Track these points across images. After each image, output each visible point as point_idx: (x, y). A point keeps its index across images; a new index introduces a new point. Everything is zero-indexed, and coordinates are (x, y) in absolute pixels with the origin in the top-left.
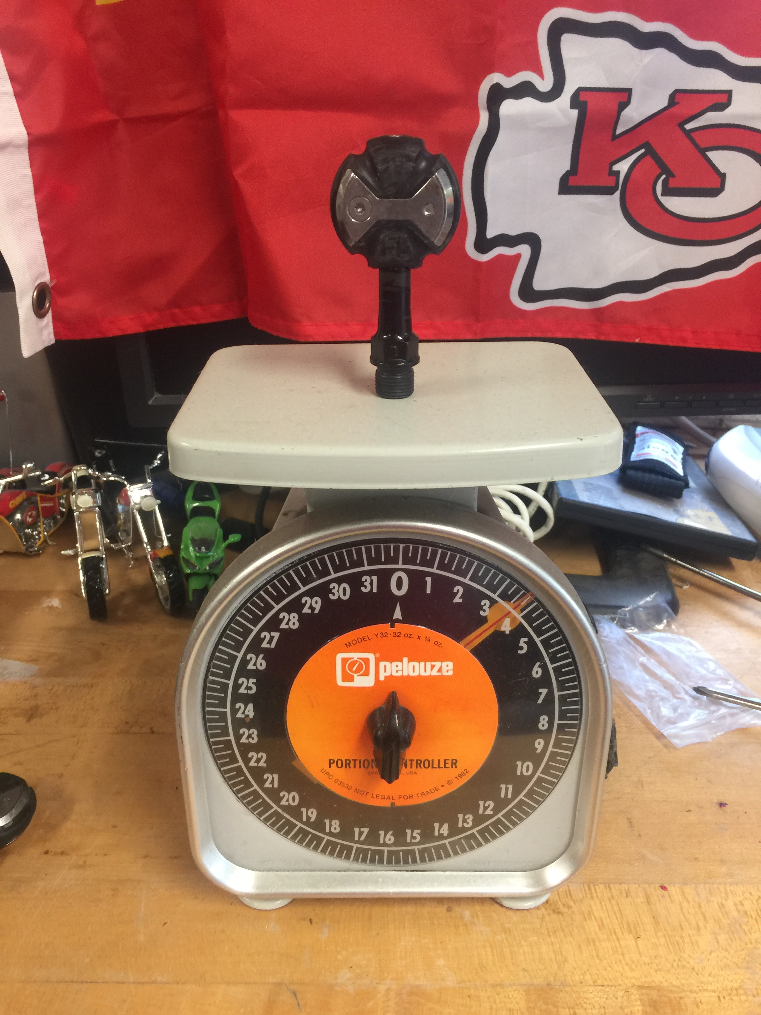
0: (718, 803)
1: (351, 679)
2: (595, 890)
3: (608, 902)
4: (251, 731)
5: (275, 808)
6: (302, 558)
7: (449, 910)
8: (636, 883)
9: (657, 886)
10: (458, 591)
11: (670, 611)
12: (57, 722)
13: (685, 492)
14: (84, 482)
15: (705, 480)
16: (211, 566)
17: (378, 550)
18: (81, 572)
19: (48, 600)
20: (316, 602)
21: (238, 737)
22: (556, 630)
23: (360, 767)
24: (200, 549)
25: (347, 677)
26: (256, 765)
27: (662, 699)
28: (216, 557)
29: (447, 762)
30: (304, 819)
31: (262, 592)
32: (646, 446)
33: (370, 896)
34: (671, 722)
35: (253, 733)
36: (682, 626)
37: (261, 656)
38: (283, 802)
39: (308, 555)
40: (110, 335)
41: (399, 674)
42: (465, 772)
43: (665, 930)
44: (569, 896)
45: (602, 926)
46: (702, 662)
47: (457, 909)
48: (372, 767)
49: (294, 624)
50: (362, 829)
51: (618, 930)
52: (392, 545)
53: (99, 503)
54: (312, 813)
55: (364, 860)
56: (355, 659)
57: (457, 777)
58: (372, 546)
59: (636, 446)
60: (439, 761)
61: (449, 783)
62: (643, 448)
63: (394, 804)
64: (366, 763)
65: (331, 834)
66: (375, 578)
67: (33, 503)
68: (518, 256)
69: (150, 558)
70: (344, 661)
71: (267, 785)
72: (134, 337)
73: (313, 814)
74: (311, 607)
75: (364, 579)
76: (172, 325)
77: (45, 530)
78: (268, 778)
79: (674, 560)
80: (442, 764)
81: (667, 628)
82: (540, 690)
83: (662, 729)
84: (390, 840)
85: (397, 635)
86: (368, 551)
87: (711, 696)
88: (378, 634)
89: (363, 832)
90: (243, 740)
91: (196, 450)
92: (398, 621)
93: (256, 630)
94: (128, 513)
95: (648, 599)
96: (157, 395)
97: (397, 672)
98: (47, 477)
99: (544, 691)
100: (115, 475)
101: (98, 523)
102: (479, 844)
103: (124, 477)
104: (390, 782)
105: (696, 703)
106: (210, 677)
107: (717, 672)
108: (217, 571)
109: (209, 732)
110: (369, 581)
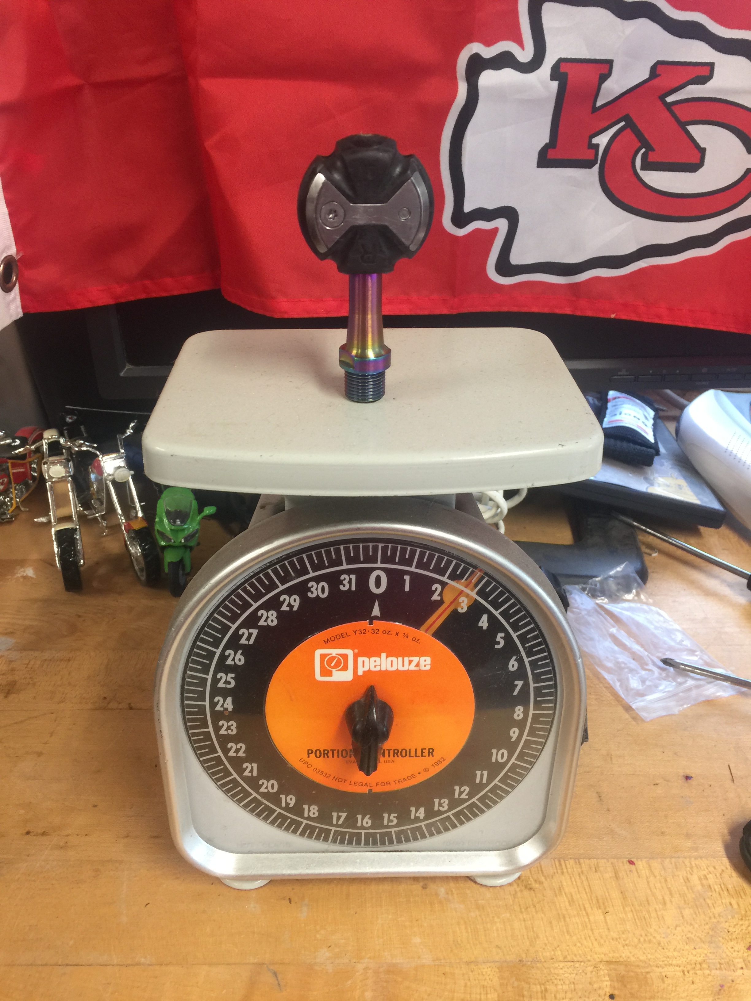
0: (684, 776)
1: (330, 674)
2: (566, 865)
3: (578, 877)
4: (230, 723)
5: (255, 794)
6: (281, 557)
7: (424, 887)
8: (604, 858)
9: (625, 860)
10: (436, 589)
11: (639, 580)
12: (35, 698)
13: (656, 459)
14: (55, 448)
15: (674, 445)
16: (186, 539)
17: (356, 549)
18: (55, 544)
19: (23, 570)
20: (295, 600)
21: (217, 729)
22: (532, 626)
23: (338, 757)
24: (175, 522)
25: (326, 672)
26: (235, 755)
27: (631, 670)
28: (191, 530)
29: (424, 751)
30: (283, 805)
31: (239, 591)
32: (618, 413)
33: (347, 877)
34: (640, 694)
35: (232, 725)
36: (651, 595)
37: (240, 652)
38: (263, 790)
39: (286, 555)
40: (79, 307)
41: (378, 669)
42: (442, 760)
43: (633, 905)
44: (540, 872)
45: (571, 902)
46: (669, 632)
47: (432, 887)
48: (350, 757)
49: (272, 621)
50: (340, 814)
51: (587, 906)
52: (371, 545)
53: (72, 471)
54: (291, 799)
55: (342, 842)
56: (334, 655)
57: (434, 765)
58: (351, 546)
59: (608, 411)
60: (416, 750)
61: (426, 770)
62: (616, 415)
63: (371, 790)
64: (344, 752)
65: (309, 818)
66: (353, 577)
67: (3, 470)
68: (495, 231)
69: (125, 529)
70: (323, 656)
71: (247, 773)
72: (104, 308)
73: (292, 800)
74: (289, 605)
75: (342, 578)
76: (143, 296)
77: (17, 496)
78: (247, 767)
79: (644, 528)
80: (419, 753)
81: (636, 598)
82: (516, 683)
83: (631, 702)
84: (367, 823)
85: (376, 632)
86: (347, 550)
87: (679, 668)
88: (356, 631)
89: (341, 816)
90: (223, 732)
91: (172, 456)
92: (376, 618)
93: (234, 627)
94: (101, 482)
95: (619, 569)
96: (128, 367)
97: (375, 666)
98: (18, 442)
99: (519, 684)
100: (87, 443)
101: (71, 494)
102: (454, 826)
103: (95, 445)
104: (368, 774)
105: (664, 675)
106: (189, 672)
107: (684, 643)
108: (192, 543)
109: (188, 724)
110: (347, 579)
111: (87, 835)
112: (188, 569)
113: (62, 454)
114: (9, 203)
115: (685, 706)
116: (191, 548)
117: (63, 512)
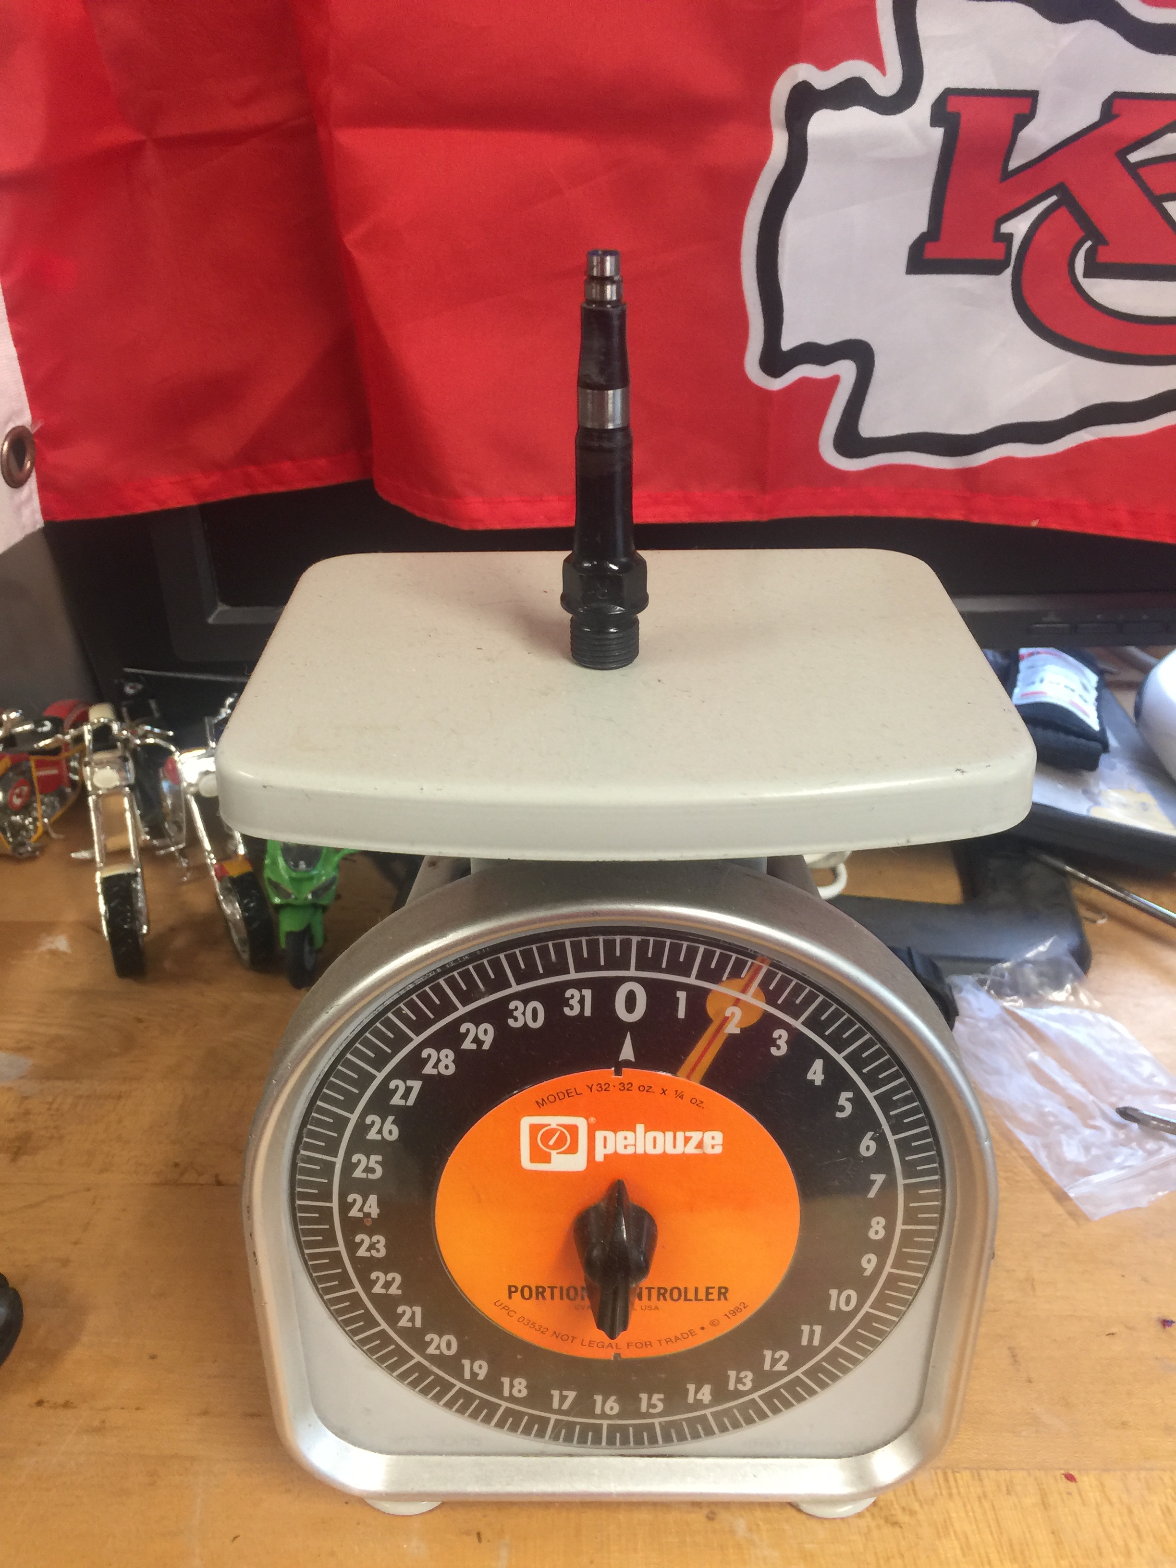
0: (1159, 1320)
1: (547, 1159)
2: (956, 1481)
3: (977, 1503)
4: (375, 1238)
5: (418, 1358)
6: (461, 958)
7: (711, 1518)
8: (1023, 1469)
9: (1059, 1473)
10: (733, 1014)
11: (1077, 968)
12: (61, 1163)
13: (1104, 759)
14: (104, 739)
15: (1132, 733)
16: (315, 893)
17: (593, 946)
18: (101, 899)
19: (50, 939)
20: (486, 1032)
22: (903, 1080)
23: (562, 1298)
24: (296, 865)
25: (538, 1156)
26: (383, 1291)
27: (1066, 1128)
28: (324, 878)
29: (710, 1291)
30: (467, 1375)
31: (390, 1015)
32: (1037, 680)
33: (578, 1499)
34: (1082, 1172)
35: (378, 1242)
36: (1097, 993)
37: (391, 1119)
38: (431, 1350)
39: (471, 954)
40: (139, 511)
41: (630, 1151)
42: (742, 1307)
43: (1073, 1556)
44: (911, 1492)
45: (966, 1548)
46: (1130, 1061)
47: (724, 1516)
48: (583, 1299)
49: (447, 1067)
50: (565, 1393)
51: (994, 1556)
52: (618, 939)
53: (131, 777)
54: (480, 1367)
55: (569, 1439)
56: (554, 1126)
57: (728, 1314)
58: (584, 940)
59: (1020, 677)
60: (696, 1289)
61: (713, 1323)
62: (1033, 683)
63: (619, 1355)
64: (572, 1291)
65: (512, 1399)
66: (588, 993)
67: (23, 773)
68: (835, 381)
69: (216, 875)
71: (404, 1323)
72: (181, 512)
73: (482, 1369)
74: (476, 1040)
75: (568, 994)
76: (245, 492)
77: (45, 815)
78: (404, 1312)
79: (1083, 876)
80: (702, 1295)
81: (1072, 998)
82: (873, 1177)
83: (1065, 1186)
84: (612, 1408)
85: (626, 1087)
86: (576, 947)
87: (1146, 1123)
88: (592, 1085)
89: (566, 1397)
90: (362, 1252)
91: (265, 786)
92: (627, 1064)
93: (380, 1076)
94: (178, 794)
95: (1042, 948)
96: (222, 607)
97: (626, 1147)
98: (48, 726)
99: (879, 1179)
100: (157, 730)
101: (128, 815)
102: (763, 1416)
103: (171, 733)
104: (612, 1336)
105: (1122, 1135)
106: (303, 1152)
107: (1156, 1080)
108: (325, 901)
109: (303, 1239)
110: (577, 996)
111: (137, 1409)
112: (319, 942)
113: (114, 747)
114: (18, 340)
115: (1160, 1194)
116: (324, 908)
117: (114, 843)
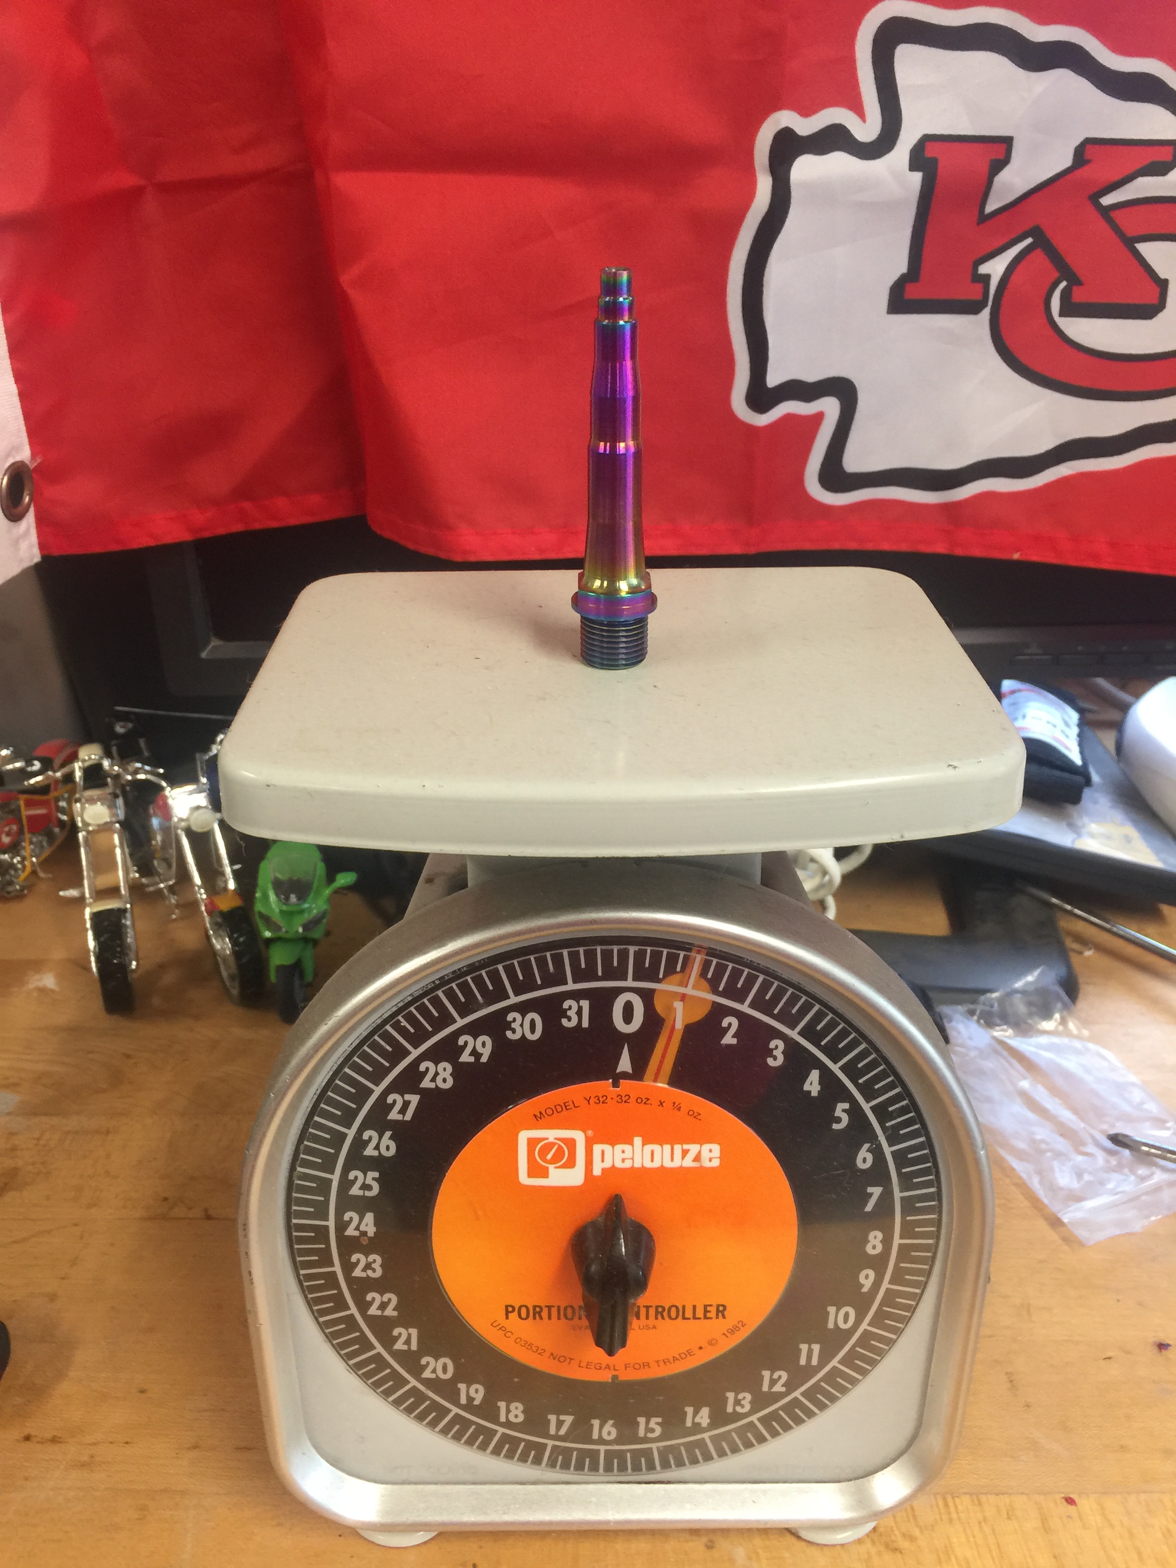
0: (1155, 1343)
1: (545, 1174)
2: (956, 1507)
3: (978, 1529)
4: (371, 1258)
5: (413, 1382)
6: (459, 969)
7: (710, 1546)
8: (1023, 1493)
9: (1059, 1497)
10: (730, 1025)
11: (1066, 998)
12: (48, 1198)
13: (1087, 793)
14: (94, 776)
15: (1114, 769)
16: (306, 927)
17: (590, 956)
18: (90, 935)
19: (37, 977)
20: (484, 1044)
21: (349, 1268)
22: (898, 1090)
23: (559, 1319)
24: (287, 898)
25: (536, 1170)
26: (379, 1313)
27: (1058, 1155)
28: (315, 911)
29: (709, 1309)
30: (463, 1400)
31: (388, 1027)
32: (1020, 717)
33: (574, 1528)
34: (1076, 1198)
35: (374, 1261)
36: (1085, 1023)
37: (388, 1134)
38: (427, 1374)
39: (470, 965)
40: (135, 546)
41: (628, 1164)
42: (740, 1325)
44: (911, 1519)
46: (1121, 1088)
47: (723, 1544)
48: (580, 1319)
49: (445, 1080)
50: (562, 1417)
52: (616, 948)
53: (121, 814)
54: (477, 1391)
55: (566, 1466)
56: (551, 1140)
57: (726, 1333)
58: (581, 950)
60: (694, 1307)
61: (711, 1343)
63: (617, 1376)
64: (569, 1311)
65: (508, 1424)
66: (585, 1004)
67: (12, 812)
68: (819, 417)
69: (206, 910)
70: (532, 1143)
71: (399, 1346)
72: (177, 548)
73: (478, 1393)
75: (566, 1005)
76: (238, 528)
77: (33, 854)
78: (400, 1334)
79: (1069, 907)
80: (700, 1313)
81: (1061, 1028)
82: (870, 1190)
83: (1060, 1211)
84: (609, 1433)
85: (624, 1099)
86: (574, 957)
87: (1138, 1150)
88: (590, 1098)
89: (564, 1421)
90: (358, 1273)
91: (267, 785)
92: (625, 1075)
93: (378, 1090)
94: (168, 830)
95: (1030, 978)
96: (215, 642)
97: (623, 1160)
98: (37, 765)
99: (876, 1191)
100: (147, 768)
101: (118, 851)
102: (762, 1440)
103: (161, 771)
104: (611, 1353)
105: (1114, 1161)
106: (299, 1169)
107: (1145, 1106)
108: (317, 933)
109: (299, 1259)
110: (575, 1008)
111: (127, 1443)
112: (309, 977)
113: (105, 785)
114: (19, 377)
115: (1153, 1218)
116: (315, 942)
117: (104, 881)
